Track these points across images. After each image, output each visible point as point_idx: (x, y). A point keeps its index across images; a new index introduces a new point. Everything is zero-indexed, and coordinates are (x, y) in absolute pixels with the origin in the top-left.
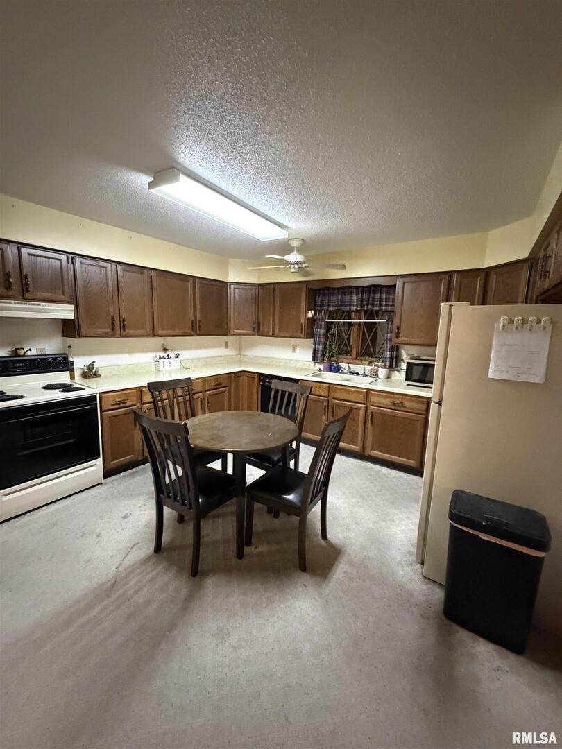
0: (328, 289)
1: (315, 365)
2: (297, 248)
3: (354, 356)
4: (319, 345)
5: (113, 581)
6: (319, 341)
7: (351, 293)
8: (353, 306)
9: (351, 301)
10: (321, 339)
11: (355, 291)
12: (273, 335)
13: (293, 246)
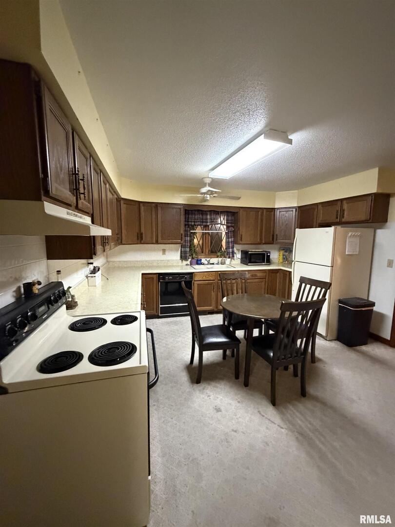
0: (198, 211)
1: (182, 262)
2: (209, 183)
3: (207, 253)
4: (187, 248)
5: (296, 434)
6: (187, 245)
7: (207, 214)
8: (208, 222)
9: (206, 219)
10: (188, 244)
11: (209, 213)
12: (157, 243)
13: (205, 182)
